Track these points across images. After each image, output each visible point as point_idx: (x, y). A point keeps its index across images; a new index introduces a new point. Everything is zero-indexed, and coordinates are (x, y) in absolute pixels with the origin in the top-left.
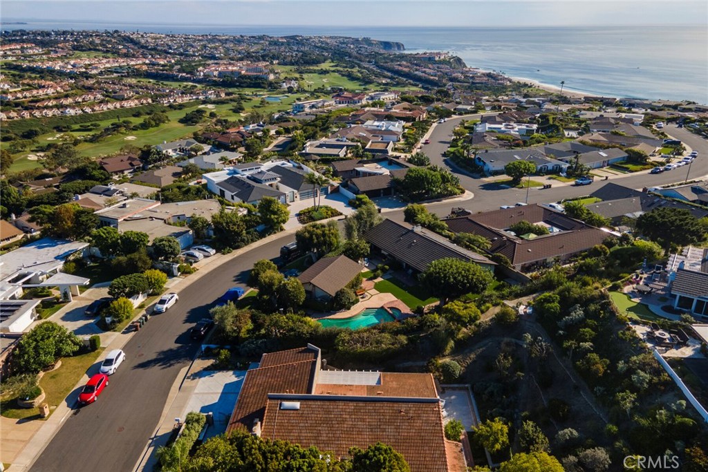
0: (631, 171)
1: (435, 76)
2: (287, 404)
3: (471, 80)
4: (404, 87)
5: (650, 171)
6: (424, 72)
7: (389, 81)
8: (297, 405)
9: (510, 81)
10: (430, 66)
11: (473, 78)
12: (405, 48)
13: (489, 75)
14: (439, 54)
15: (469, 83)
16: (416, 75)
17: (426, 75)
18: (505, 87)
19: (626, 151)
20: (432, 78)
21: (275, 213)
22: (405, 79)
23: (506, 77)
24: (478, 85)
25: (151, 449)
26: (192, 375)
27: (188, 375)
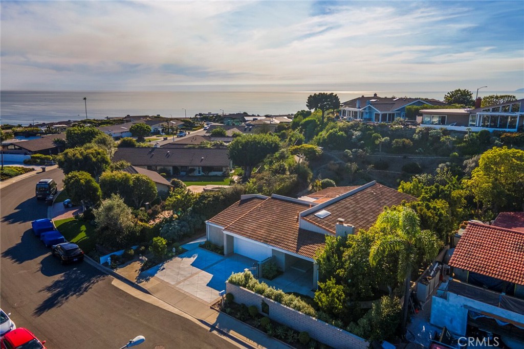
8: (325, 212)
25: (232, 333)
26: (138, 279)
27: (134, 281)
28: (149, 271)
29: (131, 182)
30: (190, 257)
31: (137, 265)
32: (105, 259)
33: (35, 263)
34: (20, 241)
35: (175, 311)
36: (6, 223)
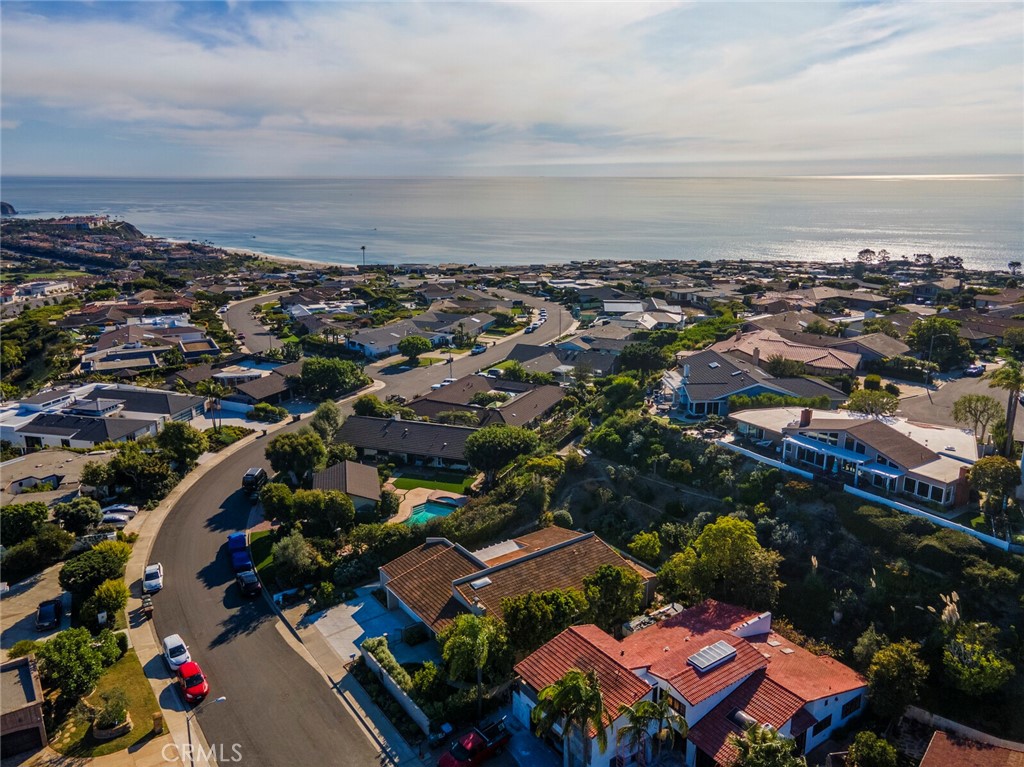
0: (509, 334)
1: (104, 252)
2: (478, 583)
3: (165, 256)
4: (53, 272)
5: (523, 331)
6: (82, 247)
7: (18, 264)
8: (487, 580)
9: (225, 253)
10: (86, 237)
11: (166, 251)
12: (16, 210)
13: (188, 246)
14: (91, 219)
15: (164, 259)
16: (67, 252)
17: (88, 253)
18: (221, 262)
19: (493, 314)
20: (100, 255)
21: (190, 441)
22: (49, 260)
23: (217, 247)
24: (179, 261)
25: (347, 694)
26: (298, 625)
27: (294, 627)
28: (311, 617)
29: (322, 505)
30: (355, 606)
31: (304, 608)
32: (278, 597)
33: (220, 591)
34: (214, 559)
35: (313, 663)
36: (208, 529)
